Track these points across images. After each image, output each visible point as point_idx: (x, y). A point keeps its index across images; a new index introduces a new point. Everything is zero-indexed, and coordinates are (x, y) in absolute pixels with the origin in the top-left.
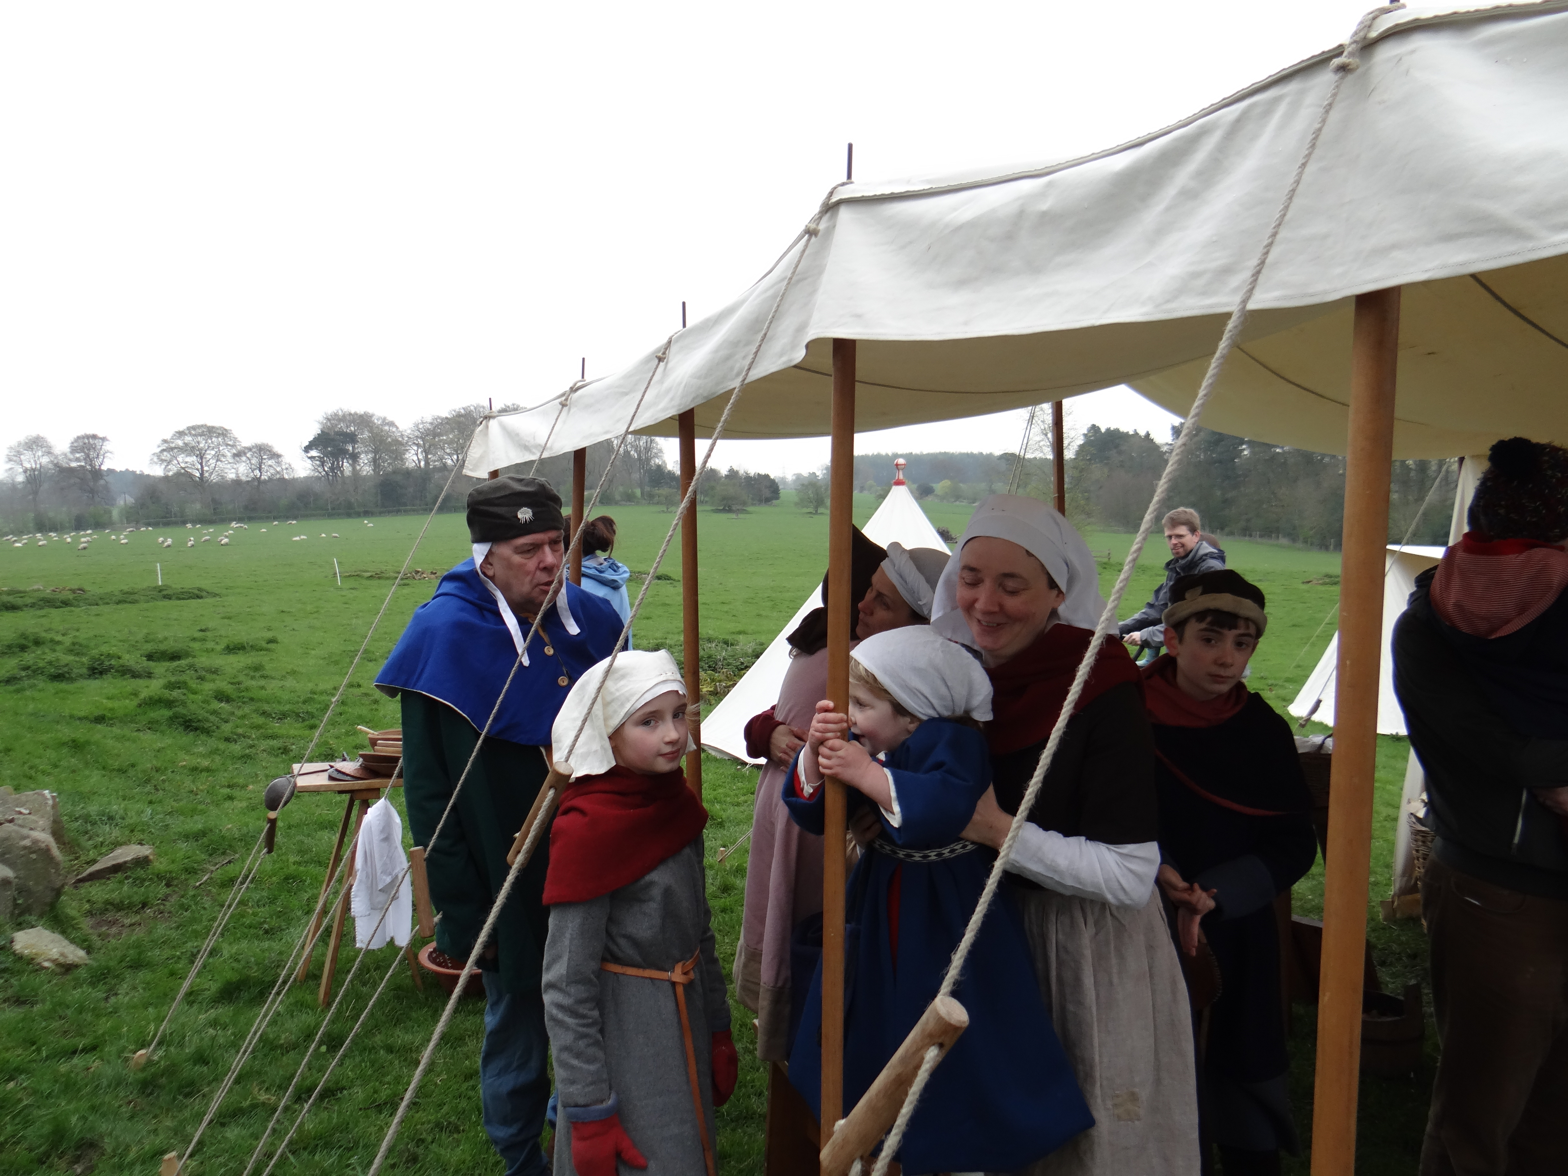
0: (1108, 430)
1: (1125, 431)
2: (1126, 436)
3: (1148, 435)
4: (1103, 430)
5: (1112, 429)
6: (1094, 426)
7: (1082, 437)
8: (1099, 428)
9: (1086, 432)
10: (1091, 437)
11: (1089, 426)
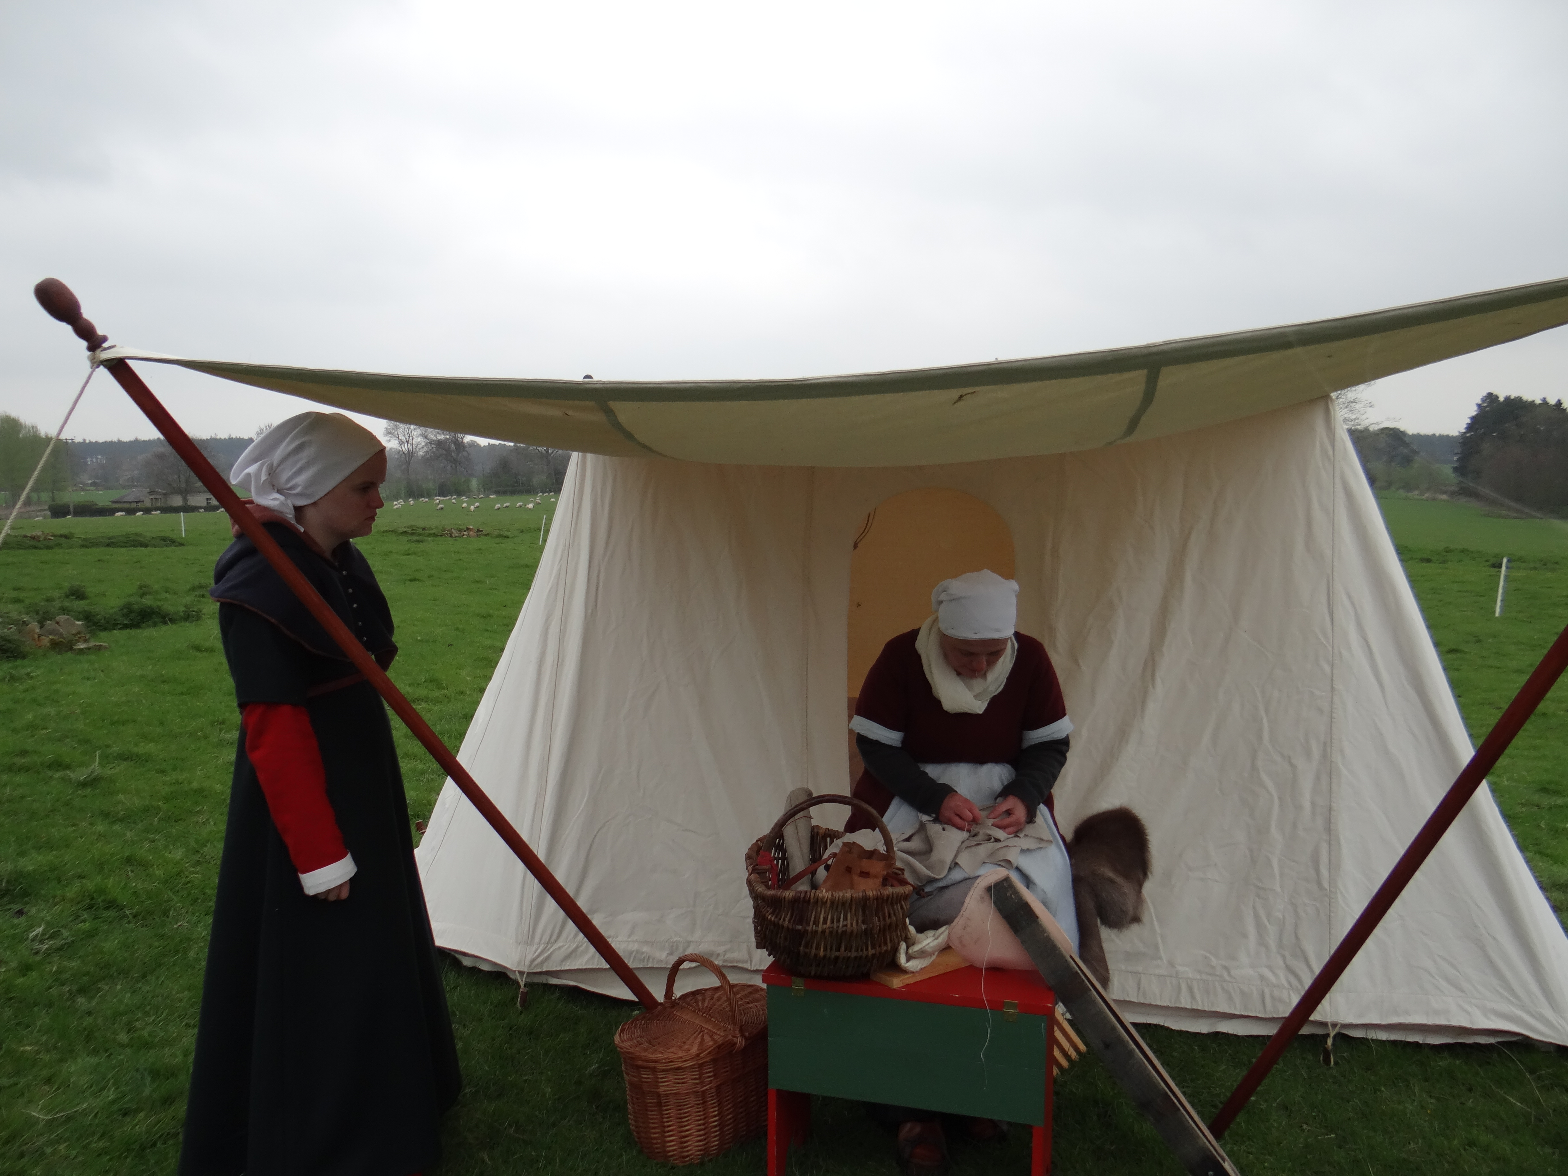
0: (1507, 399)
1: (1530, 399)
2: (1530, 406)
3: (1559, 403)
4: (1501, 399)
5: (1512, 397)
6: (1490, 395)
7: (1476, 408)
8: (1497, 397)
9: (1480, 402)
10: (1486, 407)
11: (1485, 394)
